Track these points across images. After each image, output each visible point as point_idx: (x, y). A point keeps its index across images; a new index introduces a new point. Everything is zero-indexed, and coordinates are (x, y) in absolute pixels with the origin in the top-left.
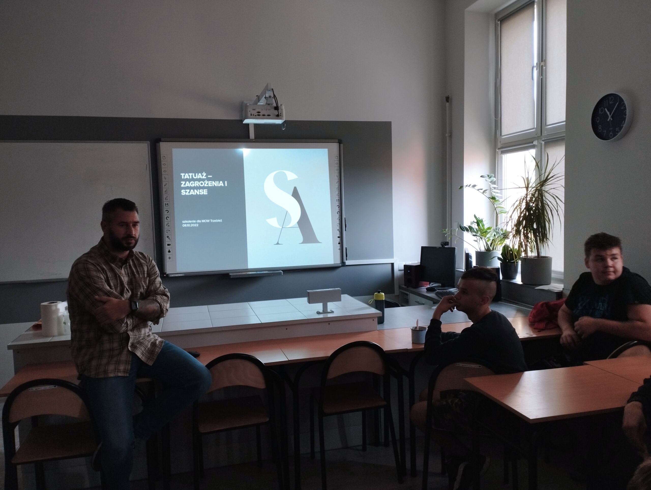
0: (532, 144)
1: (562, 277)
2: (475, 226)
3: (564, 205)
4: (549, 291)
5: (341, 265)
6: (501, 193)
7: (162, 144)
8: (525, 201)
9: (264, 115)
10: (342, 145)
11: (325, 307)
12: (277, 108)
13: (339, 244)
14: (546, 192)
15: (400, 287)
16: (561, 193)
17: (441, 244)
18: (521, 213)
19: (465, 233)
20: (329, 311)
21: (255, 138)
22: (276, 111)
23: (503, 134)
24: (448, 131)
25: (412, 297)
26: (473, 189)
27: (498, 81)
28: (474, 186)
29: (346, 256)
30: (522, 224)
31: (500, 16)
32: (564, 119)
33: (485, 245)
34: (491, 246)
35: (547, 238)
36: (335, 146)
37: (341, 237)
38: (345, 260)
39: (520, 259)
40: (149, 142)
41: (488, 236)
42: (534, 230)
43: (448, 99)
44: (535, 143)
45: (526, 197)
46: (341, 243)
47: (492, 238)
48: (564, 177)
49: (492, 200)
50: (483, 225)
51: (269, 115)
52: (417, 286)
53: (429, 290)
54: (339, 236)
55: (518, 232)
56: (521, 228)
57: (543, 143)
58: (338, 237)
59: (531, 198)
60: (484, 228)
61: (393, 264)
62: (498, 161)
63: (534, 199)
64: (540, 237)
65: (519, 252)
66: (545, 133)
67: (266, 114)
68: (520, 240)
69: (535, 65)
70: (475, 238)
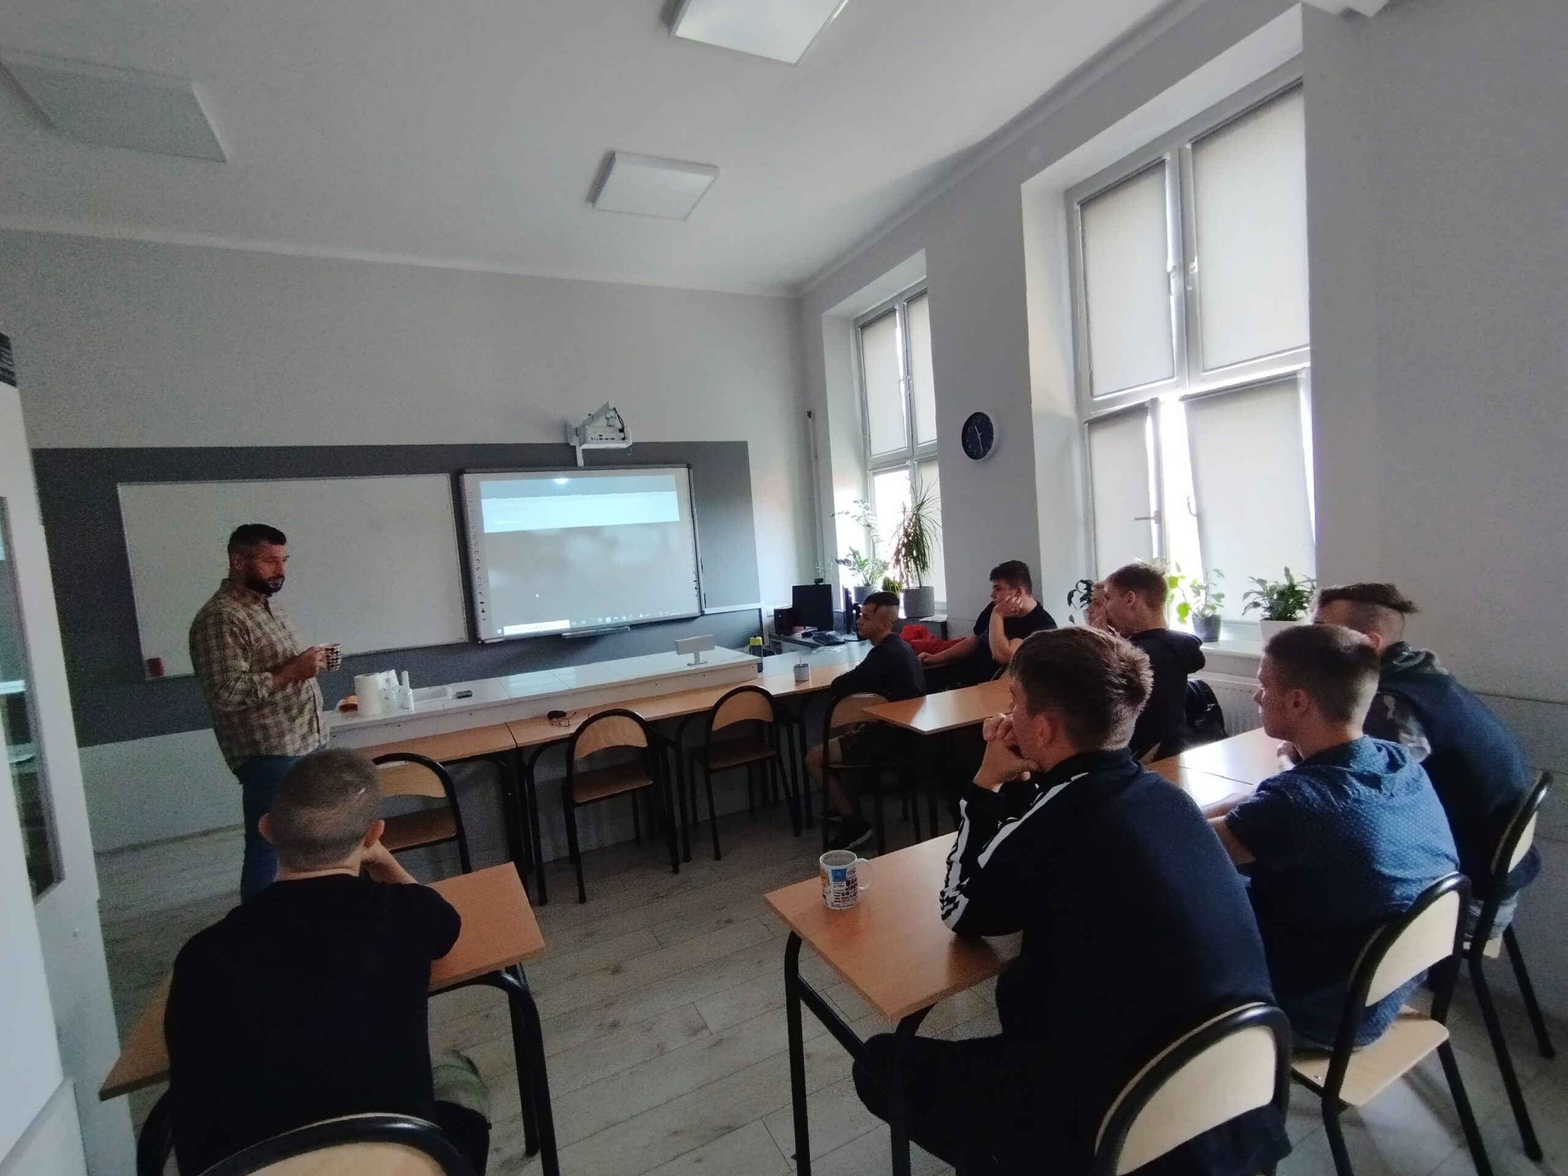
0: (905, 465)
1: (945, 607)
2: (851, 558)
3: (941, 529)
4: (932, 623)
5: (699, 614)
6: (876, 520)
7: (465, 476)
8: (902, 527)
9: (607, 439)
10: (691, 470)
11: (697, 657)
12: (622, 430)
13: (696, 589)
14: (923, 516)
15: (770, 636)
16: (938, 517)
17: (815, 582)
18: (899, 540)
19: (841, 567)
20: (701, 661)
21: (585, 465)
22: (623, 433)
23: (873, 454)
24: (812, 449)
25: (785, 645)
26: (846, 516)
27: (864, 394)
28: (847, 513)
29: (705, 603)
30: (901, 552)
31: (861, 323)
32: (936, 437)
33: (864, 579)
34: (870, 579)
35: (927, 567)
36: (683, 472)
37: (698, 581)
38: (704, 609)
39: (901, 590)
40: (448, 475)
41: (866, 569)
42: (914, 558)
43: (809, 414)
44: (908, 463)
45: (904, 523)
46: (698, 588)
47: (870, 571)
48: (940, 499)
49: (867, 528)
50: (860, 557)
51: (612, 439)
52: (791, 632)
53: (805, 635)
54: (695, 579)
55: (898, 561)
56: (900, 557)
57: (916, 463)
58: (695, 581)
59: (909, 524)
60: (861, 561)
61: (760, 610)
62: (870, 483)
63: (912, 524)
64: (920, 565)
65: (900, 584)
66: (917, 452)
67: (609, 437)
68: (901, 571)
69: (902, 378)
70: (852, 572)
